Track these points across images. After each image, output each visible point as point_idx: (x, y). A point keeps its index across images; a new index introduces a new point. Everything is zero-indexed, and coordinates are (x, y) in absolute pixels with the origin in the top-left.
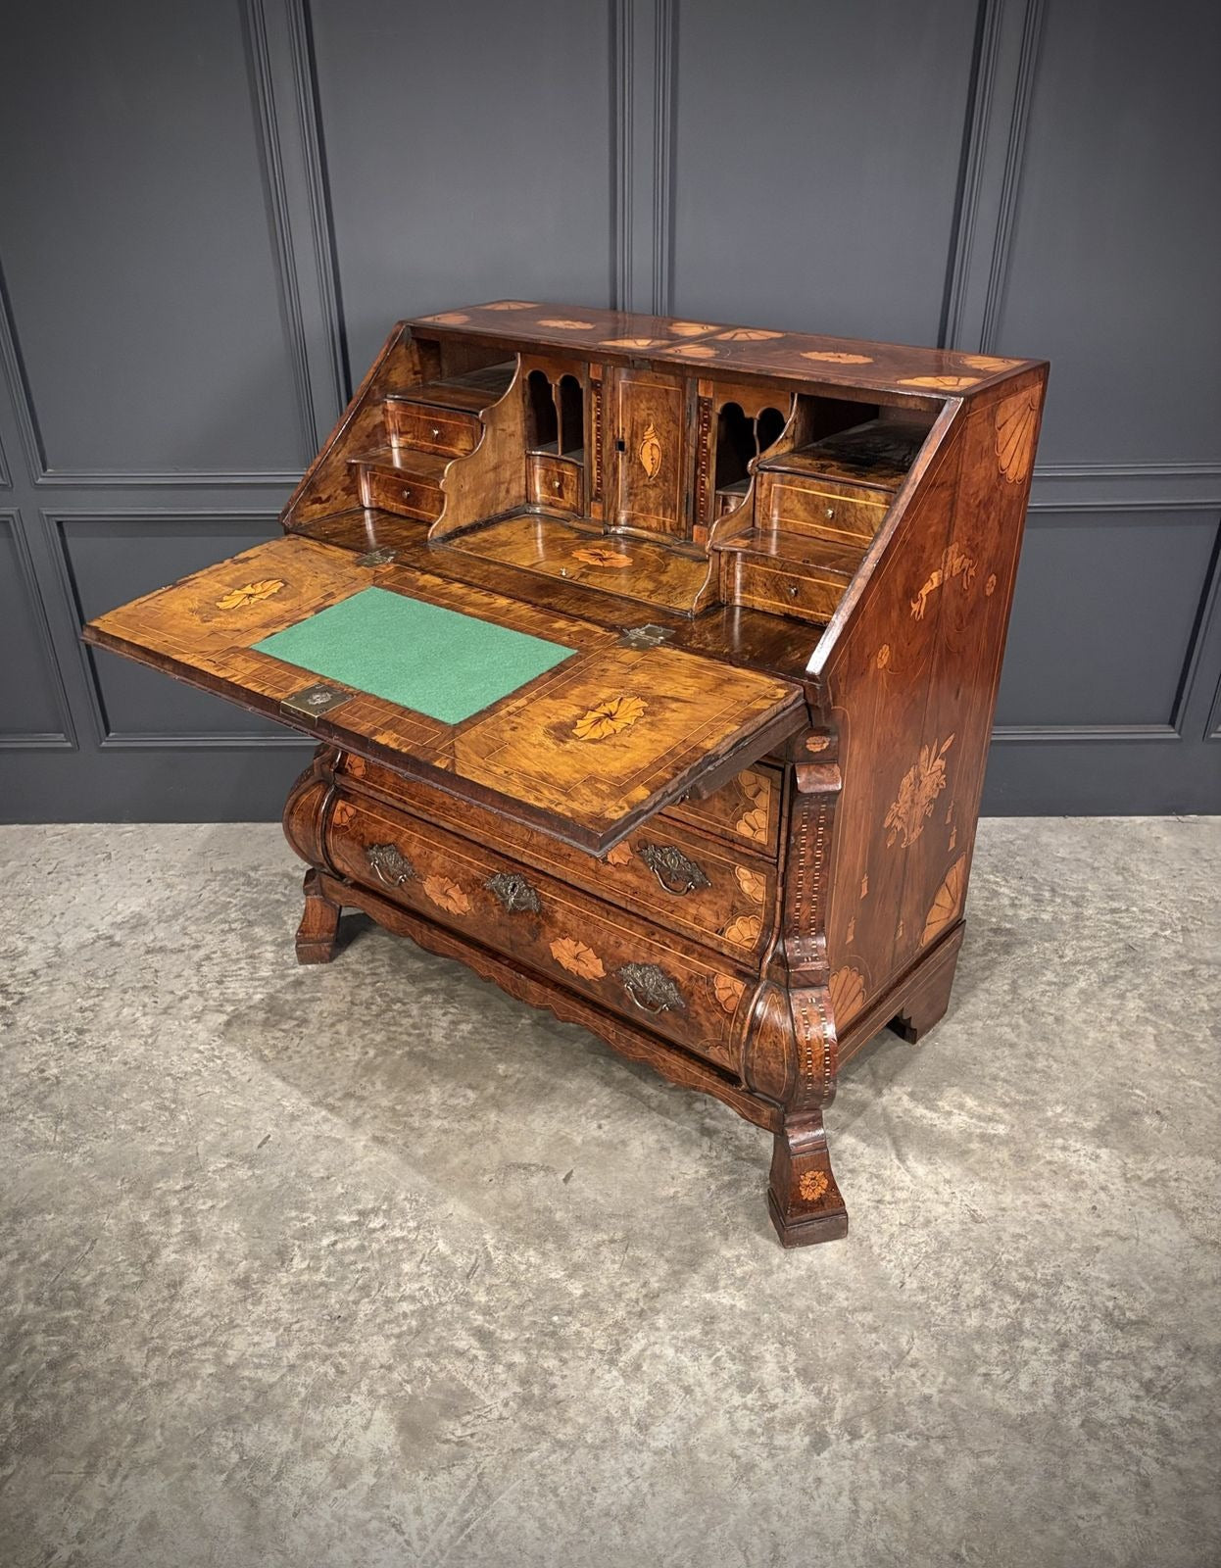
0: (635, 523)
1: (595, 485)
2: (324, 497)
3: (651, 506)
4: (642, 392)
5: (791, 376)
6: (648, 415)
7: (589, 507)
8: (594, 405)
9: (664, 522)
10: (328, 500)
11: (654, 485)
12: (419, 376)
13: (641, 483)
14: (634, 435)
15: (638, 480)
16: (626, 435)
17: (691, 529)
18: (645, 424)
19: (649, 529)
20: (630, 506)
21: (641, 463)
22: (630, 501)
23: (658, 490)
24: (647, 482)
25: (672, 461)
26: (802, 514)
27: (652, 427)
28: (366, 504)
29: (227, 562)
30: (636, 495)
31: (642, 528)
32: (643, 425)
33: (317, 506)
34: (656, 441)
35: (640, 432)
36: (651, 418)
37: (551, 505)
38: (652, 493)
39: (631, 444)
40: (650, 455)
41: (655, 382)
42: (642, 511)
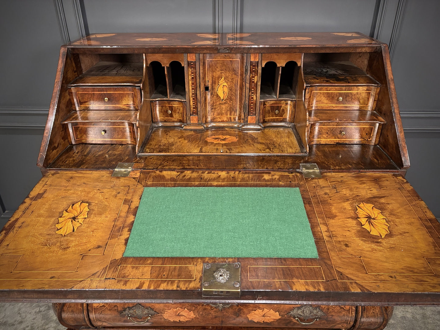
0: (215, 120)
1: (192, 109)
2: (56, 145)
3: (223, 112)
4: (217, 63)
5: (305, 46)
6: (221, 73)
7: (189, 118)
8: (190, 73)
9: (230, 118)
10: (58, 146)
11: (225, 103)
12: (76, 73)
13: (218, 103)
14: (214, 83)
15: (216, 102)
16: (209, 84)
17: (247, 118)
18: (219, 77)
19: (223, 122)
20: (212, 114)
21: (217, 95)
22: (212, 112)
23: (227, 105)
24: (221, 102)
25: (234, 91)
26: (326, 101)
27: (223, 78)
28: (74, 143)
29: (27, 201)
30: (215, 109)
31: (219, 122)
32: (219, 78)
33: (55, 151)
34: (225, 84)
35: (217, 81)
36: (223, 74)
37: (165, 121)
38: (224, 106)
39: (212, 87)
40: (222, 90)
41: (224, 58)
42: (219, 114)
